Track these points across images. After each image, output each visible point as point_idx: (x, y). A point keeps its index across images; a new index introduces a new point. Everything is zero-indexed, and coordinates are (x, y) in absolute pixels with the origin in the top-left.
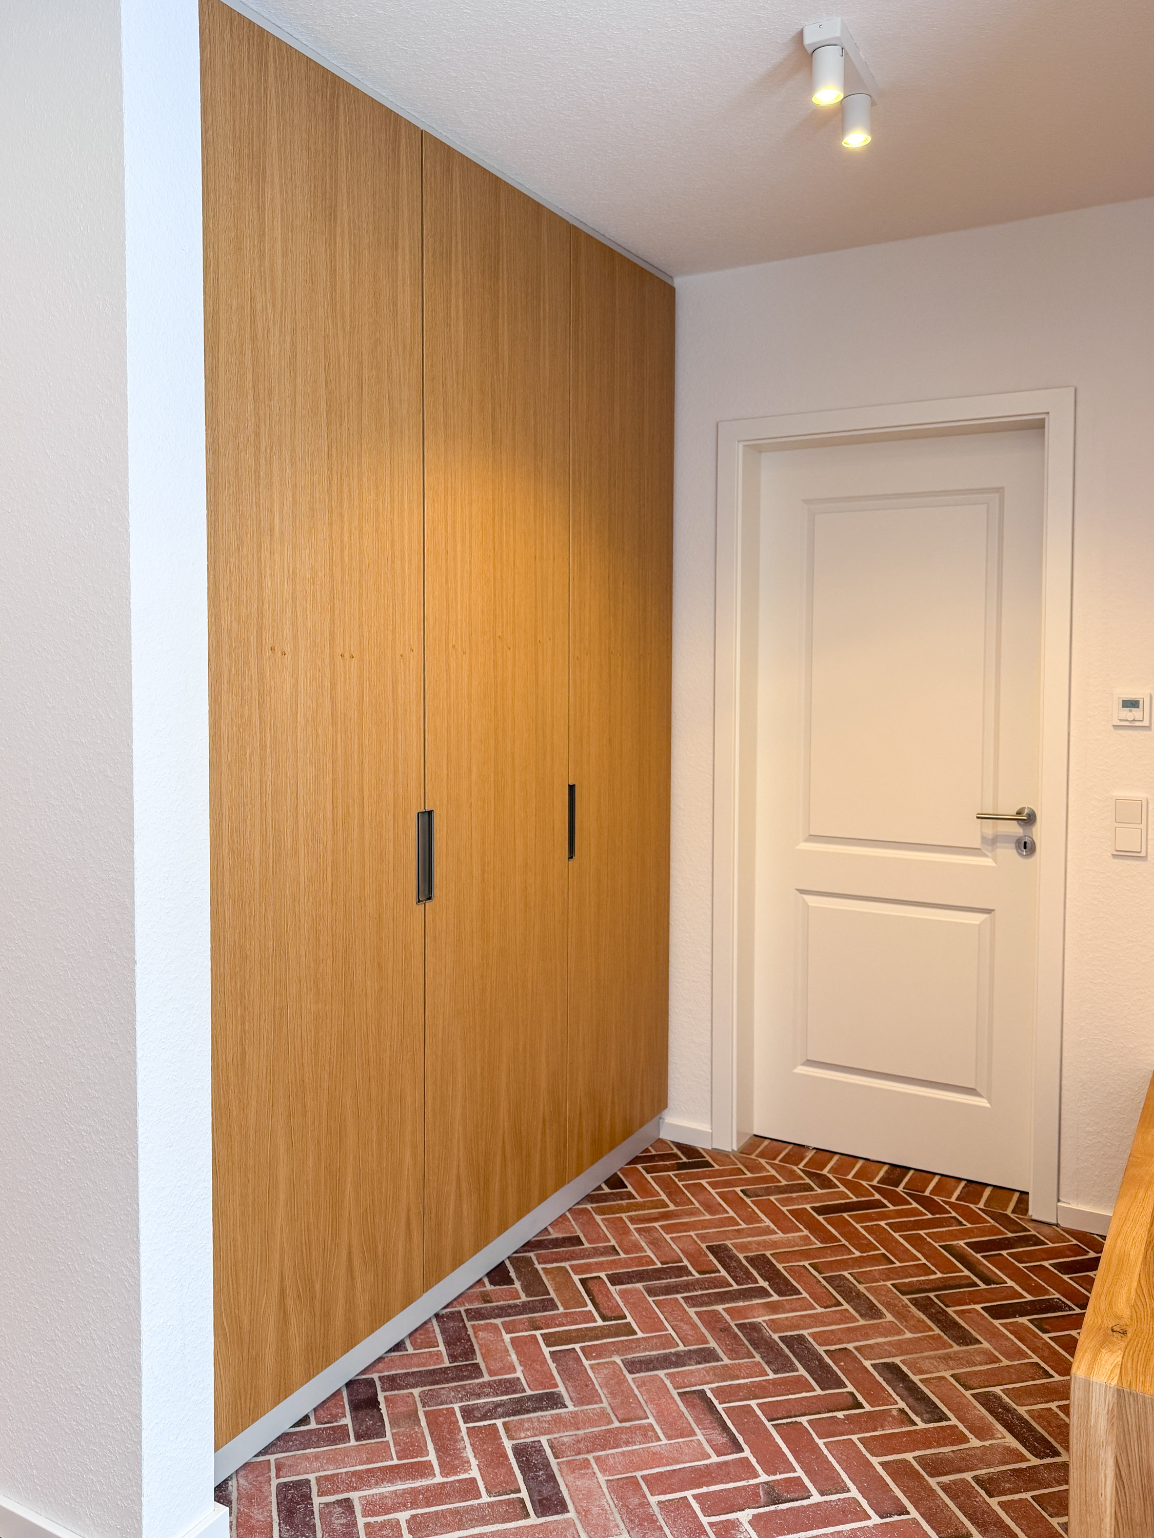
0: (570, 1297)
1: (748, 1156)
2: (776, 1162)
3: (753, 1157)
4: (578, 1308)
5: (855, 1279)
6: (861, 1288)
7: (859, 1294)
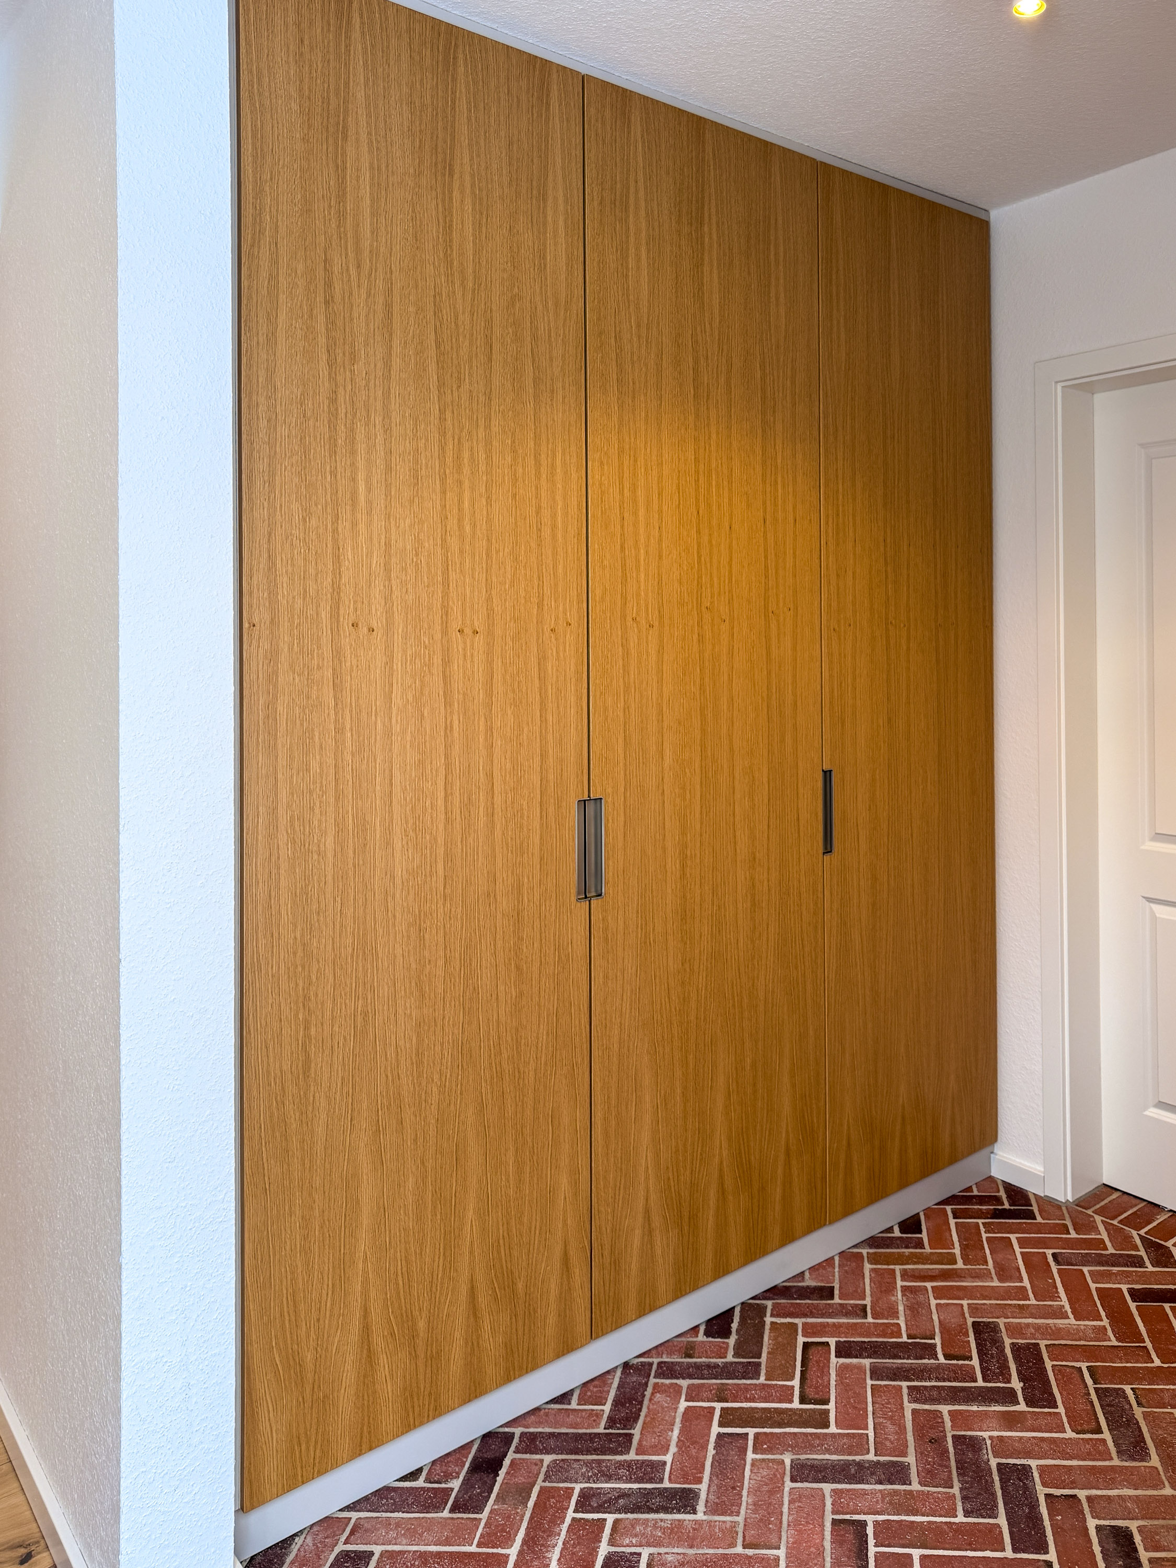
0: (781, 1365)
1: (1084, 1210)
2: (1115, 1222)
3: (1090, 1212)
4: (782, 1380)
5: (1137, 1398)
6: (1138, 1412)
7: (1132, 1422)
